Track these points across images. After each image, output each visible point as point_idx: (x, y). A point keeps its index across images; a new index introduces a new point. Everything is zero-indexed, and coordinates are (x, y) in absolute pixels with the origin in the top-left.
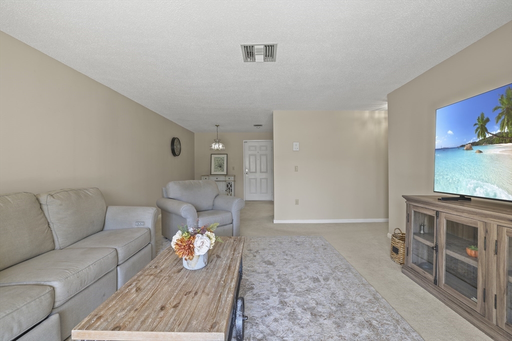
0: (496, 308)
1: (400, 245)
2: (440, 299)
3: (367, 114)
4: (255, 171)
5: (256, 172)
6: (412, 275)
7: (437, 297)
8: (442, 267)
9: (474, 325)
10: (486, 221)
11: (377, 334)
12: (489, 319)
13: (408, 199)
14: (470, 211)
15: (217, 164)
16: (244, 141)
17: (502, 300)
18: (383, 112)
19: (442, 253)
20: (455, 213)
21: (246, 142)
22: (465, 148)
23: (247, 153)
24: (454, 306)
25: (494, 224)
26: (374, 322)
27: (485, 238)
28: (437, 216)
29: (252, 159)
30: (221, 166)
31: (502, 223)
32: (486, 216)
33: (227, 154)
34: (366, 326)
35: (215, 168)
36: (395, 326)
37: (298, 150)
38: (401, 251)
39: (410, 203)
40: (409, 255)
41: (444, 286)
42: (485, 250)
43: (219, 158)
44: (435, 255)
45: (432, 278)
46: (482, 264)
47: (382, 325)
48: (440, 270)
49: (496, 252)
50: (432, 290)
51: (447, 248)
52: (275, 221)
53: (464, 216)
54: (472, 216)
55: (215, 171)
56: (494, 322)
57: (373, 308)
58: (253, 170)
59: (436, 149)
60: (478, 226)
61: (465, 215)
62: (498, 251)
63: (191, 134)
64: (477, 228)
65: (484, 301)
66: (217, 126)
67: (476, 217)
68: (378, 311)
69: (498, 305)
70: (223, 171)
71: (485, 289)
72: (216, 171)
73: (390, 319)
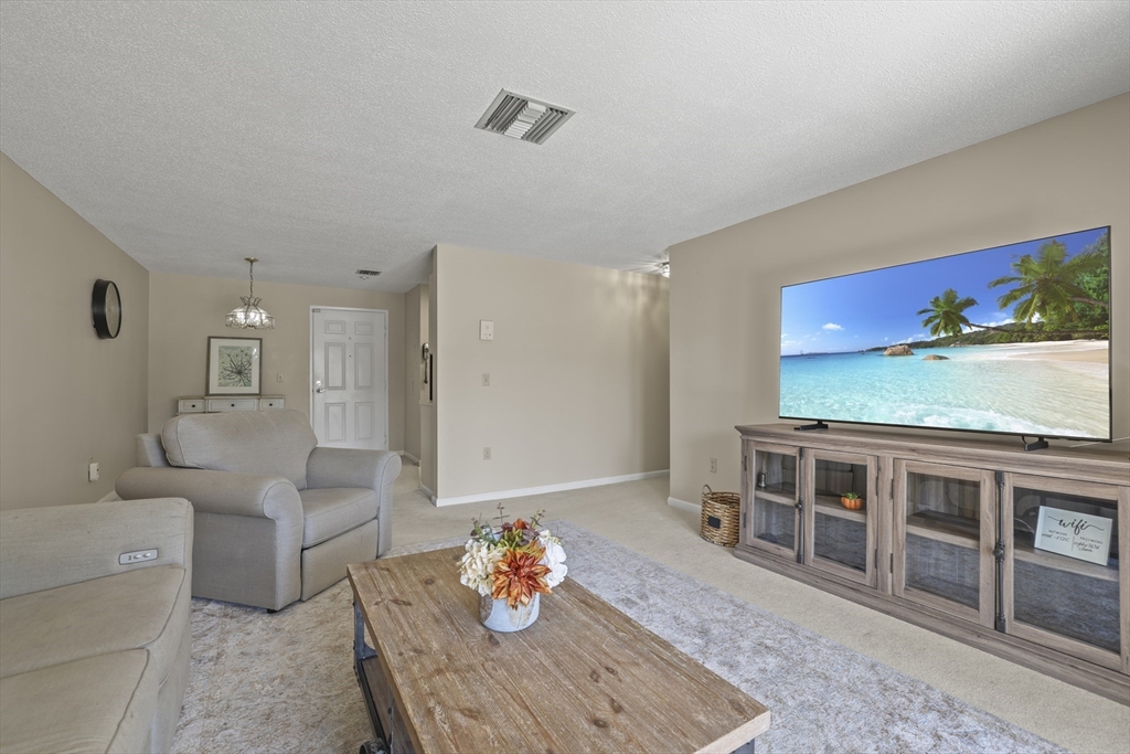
0: (892, 572)
1: (721, 511)
2: (809, 584)
3: (614, 276)
4: (340, 385)
5: (343, 387)
6: (756, 558)
7: (804, 582)
8: (810, 533)
9: (863, 604)
10: (879, 454)
11: (786, 658)
12: (883, 590)
13: (744, 431)
14: (857, 442)
15: (227, 365)
16: (312, 307)
17: (900, 558)
18: (640, 275)
19: (810, 511)
20: (832, 448)
21: (319, 311)
22: (886, 353)
23: (319, 338)
24: (833, 586)
25: (888, 457)
26: (769, 643)
27: (877, 478)
28: (801, 455)
29: (334, 354)
30: (240, 372)
31: (900, 454)
32: (879, 447)
33: (261, 340)
34: (764, 652)
35: (222, 376)
36: (795, 638)
37: (491, 338)
38: (725, 522)
39: (750, 438)
40: (748, 525)
41: (814, 561)
42: (877, 494)
43: (234, 348)
44: (797, 516)
45: (791, 554)
46: (873, 517)
47: (780, 642)
48: (807, 537)
49: (892, 496)
50: (794, 573)
51: (816, 503)
52: (440, 503)
53: (845, 452)
54: (858, 450)
55: (220, 385)
56: (890, 592)
57: (748, 621)
58: (336, 380)
59: (782, 357)
60: (868, 463)
61: (847, 448)
62: (895, 493)
63: (141, 273)
64: (866, 467)
65: (876, 567)
66: (252, 262)
67: (864, 451)
68: (757, 625)
69: (894, 567)
70: (248, 383)
71: (876, 550)
72: (227, 385)
73: (781, 630)
